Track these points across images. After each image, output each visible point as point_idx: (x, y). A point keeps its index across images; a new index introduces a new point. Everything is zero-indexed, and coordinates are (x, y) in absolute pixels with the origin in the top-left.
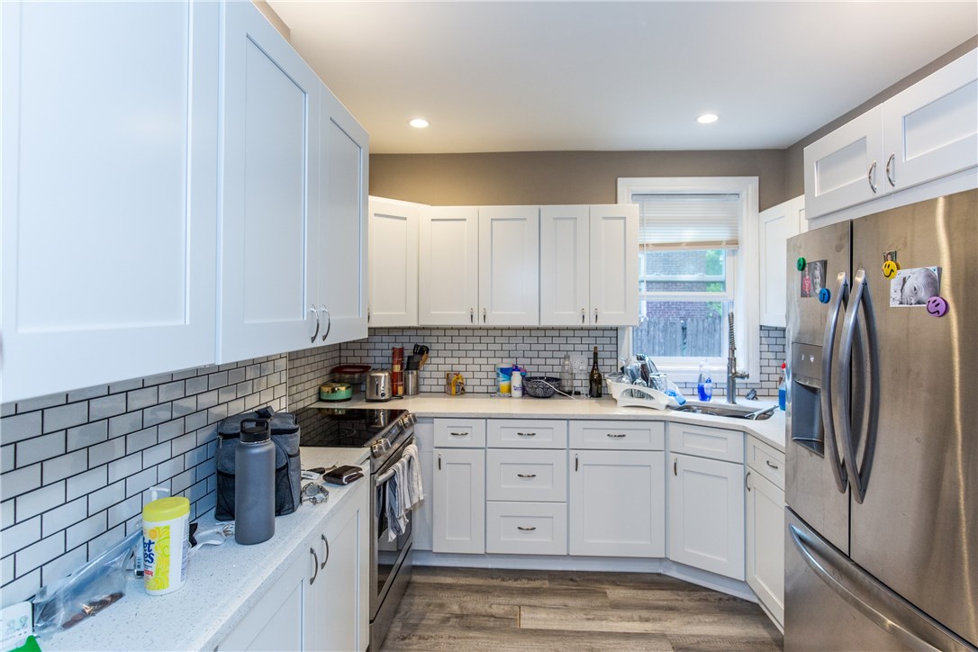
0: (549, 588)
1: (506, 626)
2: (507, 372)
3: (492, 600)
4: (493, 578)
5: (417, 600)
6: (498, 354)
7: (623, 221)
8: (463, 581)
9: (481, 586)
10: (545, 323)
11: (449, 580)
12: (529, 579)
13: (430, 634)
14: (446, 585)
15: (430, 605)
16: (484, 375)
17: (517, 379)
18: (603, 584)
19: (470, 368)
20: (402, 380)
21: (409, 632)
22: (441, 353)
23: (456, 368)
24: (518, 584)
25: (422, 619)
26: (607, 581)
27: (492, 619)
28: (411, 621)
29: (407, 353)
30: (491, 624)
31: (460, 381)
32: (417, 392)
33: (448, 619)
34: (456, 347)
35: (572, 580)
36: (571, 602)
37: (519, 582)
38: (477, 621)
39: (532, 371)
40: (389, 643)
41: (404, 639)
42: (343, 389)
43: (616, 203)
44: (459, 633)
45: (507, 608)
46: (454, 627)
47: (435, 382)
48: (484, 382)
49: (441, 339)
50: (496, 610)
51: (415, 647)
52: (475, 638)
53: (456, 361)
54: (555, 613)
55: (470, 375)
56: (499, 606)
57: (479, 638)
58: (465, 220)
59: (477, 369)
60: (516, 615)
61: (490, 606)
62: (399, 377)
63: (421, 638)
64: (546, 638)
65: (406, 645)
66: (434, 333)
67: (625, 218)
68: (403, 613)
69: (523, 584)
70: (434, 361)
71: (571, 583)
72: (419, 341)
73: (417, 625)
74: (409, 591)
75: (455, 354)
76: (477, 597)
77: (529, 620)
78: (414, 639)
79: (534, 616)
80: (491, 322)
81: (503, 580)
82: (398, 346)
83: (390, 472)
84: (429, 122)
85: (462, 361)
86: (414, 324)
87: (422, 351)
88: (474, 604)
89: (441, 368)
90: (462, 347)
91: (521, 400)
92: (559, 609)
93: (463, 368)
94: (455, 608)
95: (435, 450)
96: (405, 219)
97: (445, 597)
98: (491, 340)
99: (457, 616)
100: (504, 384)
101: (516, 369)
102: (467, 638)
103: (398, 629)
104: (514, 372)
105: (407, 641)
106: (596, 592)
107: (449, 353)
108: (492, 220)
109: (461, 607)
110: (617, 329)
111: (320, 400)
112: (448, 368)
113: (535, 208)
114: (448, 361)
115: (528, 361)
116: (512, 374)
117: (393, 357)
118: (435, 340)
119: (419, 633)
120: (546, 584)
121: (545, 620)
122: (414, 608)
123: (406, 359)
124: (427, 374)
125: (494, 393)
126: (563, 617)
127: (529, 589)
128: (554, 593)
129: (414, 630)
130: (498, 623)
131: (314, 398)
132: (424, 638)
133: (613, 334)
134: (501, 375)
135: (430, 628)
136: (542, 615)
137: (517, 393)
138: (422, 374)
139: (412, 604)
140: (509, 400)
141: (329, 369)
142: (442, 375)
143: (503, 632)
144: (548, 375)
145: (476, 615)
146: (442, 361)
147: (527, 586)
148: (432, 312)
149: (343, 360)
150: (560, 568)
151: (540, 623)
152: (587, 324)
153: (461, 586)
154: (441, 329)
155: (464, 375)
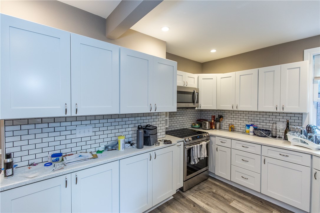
0: (250, 200)
1: (226, 202)
2: (248, 126)
3: (227, 194)
4: (232, 189)
5: (205, 184)
6: (247, 120)
7: (299, 69)
8: (222, 185)
9: (227, 189)
10: (260, 110)
11: (218, 184)
12: (244, 194)
13: (203, 193)
14: (216, 184)
15: (208, 187)
16: (242, 126)
17: (251, 129)
18: (274, 209)
19: (237, 123)
20: (214, 125)
21: (198, 190)
22: (228, 118)
23: (232, 123)
24: (239, 194)
25: (203, 189)
26: (277, 209)
27: (223, 198)
28: (200, 188)
29: (216, 117)
30: (221, 199)
31: (233, 127)
32: (220, 128)
33: (210, 192)
34: (232, 116)
35: (261, 202)
36: (254, 207)
37: (240, 194)
38: (218, 196)
39: (260, 126)
40: (192, 190)
41: (196, 191)
42: (197, 125)
43: (303, 60)
44: (210, 197)
45: (230, 198)
46: (210, 195)
47: (226, 126)
48: (242, 128)
49: (228, 114)
50: (226, 197)
51: (197, 194)
52: (214, 200)
53: (232, 121)
54: (245, 207)
55: (237, 126)
56: (227, 196)
57: (215, 200)
58: (231, 77)
59: (240, 124)
60: (231, 201)
61: (225, 195)
62: (213, 124)
63: (200, 193)
64: (236, 211)
65: (195, 192)
66: (226, 112)
67: (300, 68)
68: (200, 185)
69: (242, 195)
70: (226, 120)
71: (260, 203)
72: (220, 114)
73: (201, 189)
74: (205, 181)
75: (237, 119)
76: (223, 191)
77: (234, 204)
78: (198, 192)
79: (237, 204)
80: (239, 109)
81: (235, 191)
82: (214, 115)
83: (192, 146)
84: (216, 50)
85: (235, 121)
86: (215, 109)
87: (221, 117)
88: (221, 192)
89: (228, 122)
90: (235, 116)
91: (253, 136)
92: (248, 207)
93: (235, 123)
94: (214, 191)
95: (216, 145)
96: (212, 79)
97: (213, 187)
98: (244, 115)
99: (213, 193)
100: (247, 130)
101: (252, 125)
102: (212, 199)
103: (196, 188)
104: (250, 126)
105: (196, 192)
106: (268, 209)
107: (230, 118)
108: (240, 76)
109: (216, 191)
110: (302, 114)
111: (192, 127)
112: (230, 123)
113: (256, 70)
114: (230, 120)
115: (259, 123)
116: (250, 127)
117: (212, 118)
118: (226, 114)
119: (200, 191)
120: (250, 198)
121: (240, 207)
122: (204, 186)
123: (216, 119)
124: (223, 124)
125: (244, 132)
126: (247, 210)
127: (242, 197)
128: (250, 202)
129: (199, 190)
130: (224, 200)
131: (190, 127)
132: (201, 193)
133: (301, 116)
134: (246, 127)
135: (204, 192)
136: (240, 205)
137: (252, 134)
138: (222, 124)
139: (203, 185)
140: (248, 136)
141: (196, 120)
142: (228, 125)
143: (224, 203)
144: (267, 129)
145: (219, 195)
146: (228, 120)
147: (242, 196)
148: (221, 106)
149: (202, 118)
150: (259, 197)
151: (238, 207)
152: (278, 111)
153: (220, 186)
154: (228, 111)
155: (235, 125)
